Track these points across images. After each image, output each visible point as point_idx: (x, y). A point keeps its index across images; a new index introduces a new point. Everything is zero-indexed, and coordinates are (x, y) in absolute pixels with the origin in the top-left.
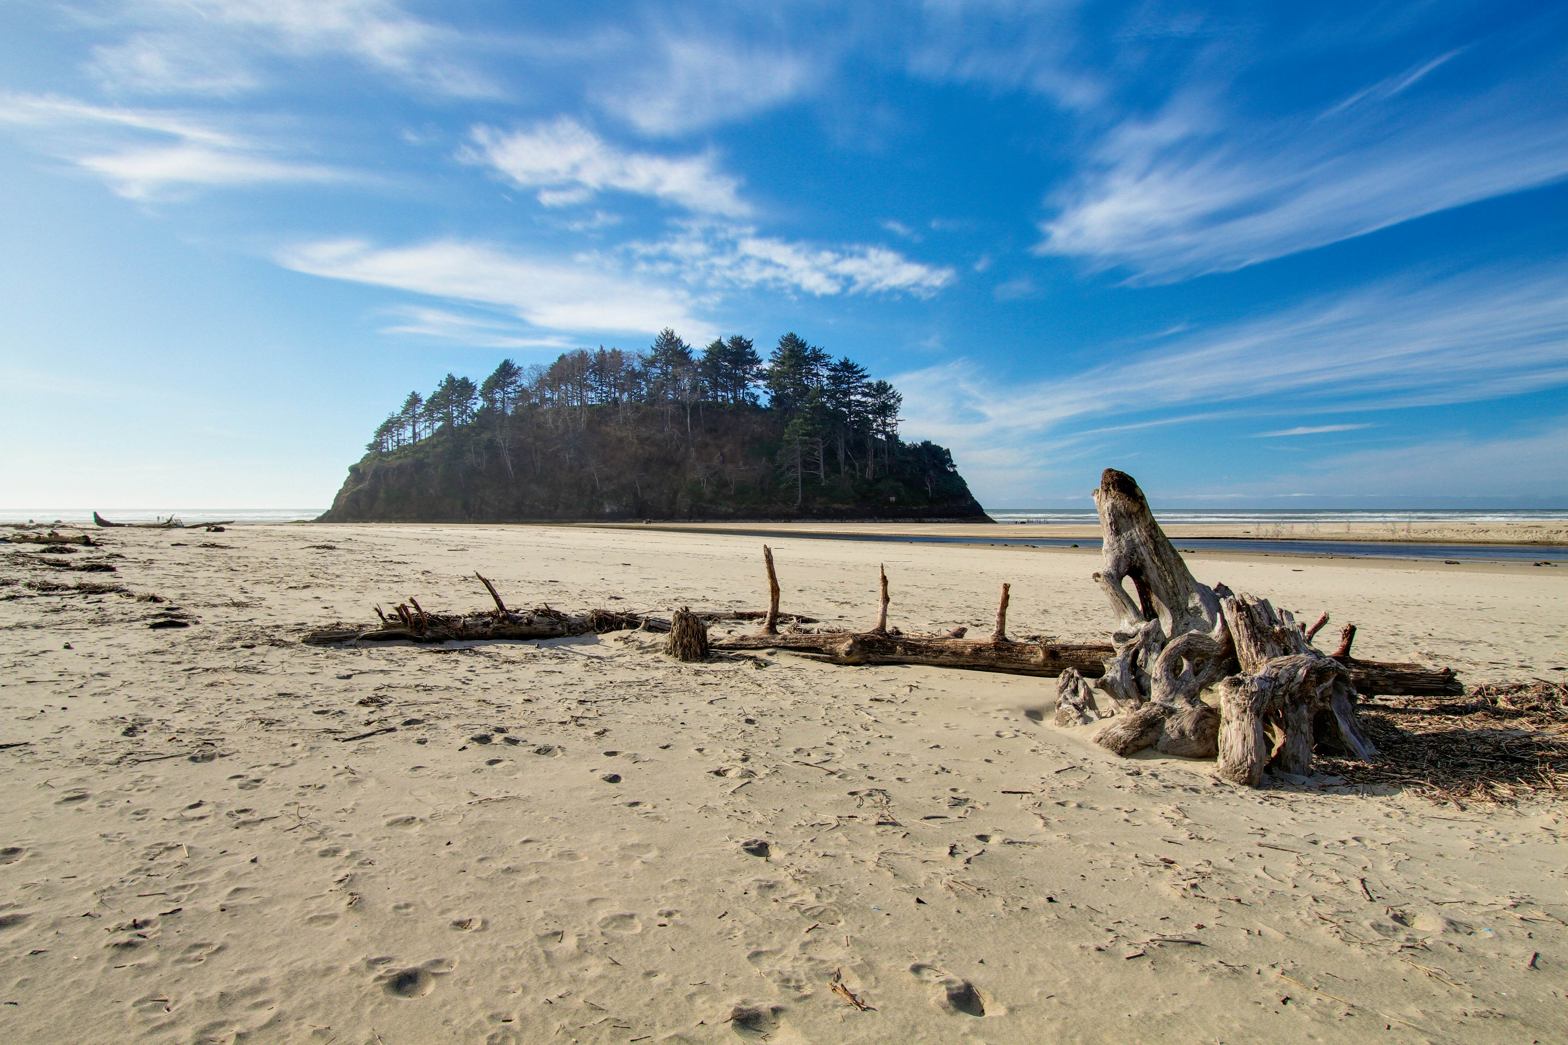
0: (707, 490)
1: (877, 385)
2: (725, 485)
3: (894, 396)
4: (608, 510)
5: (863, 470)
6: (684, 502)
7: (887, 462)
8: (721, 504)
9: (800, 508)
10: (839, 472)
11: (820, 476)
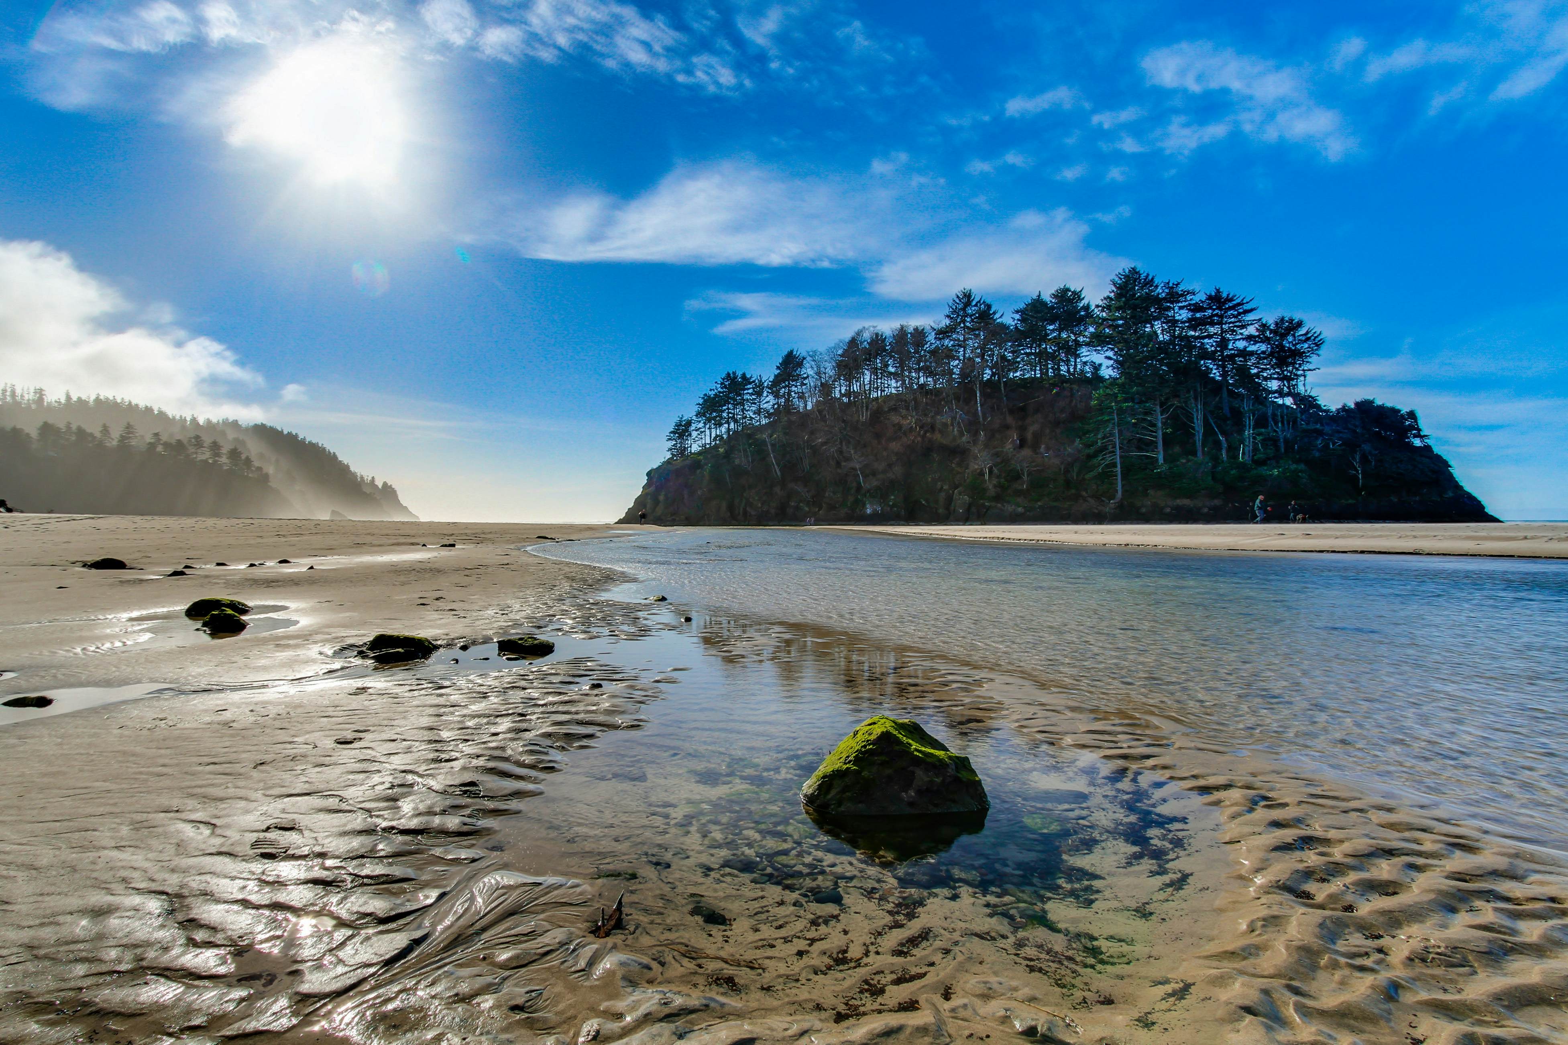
0: (990, 485)
1: (1277, 324)
2: (1016, 476)
3: (1308, 339)
4: (869, 511)
5: (1233, 450)
6: (962, 499)
7: (1281, 436)
8: (1009, 502)
9: (1120, 506)
10: (1194, 454)
11: (1157, 459)
